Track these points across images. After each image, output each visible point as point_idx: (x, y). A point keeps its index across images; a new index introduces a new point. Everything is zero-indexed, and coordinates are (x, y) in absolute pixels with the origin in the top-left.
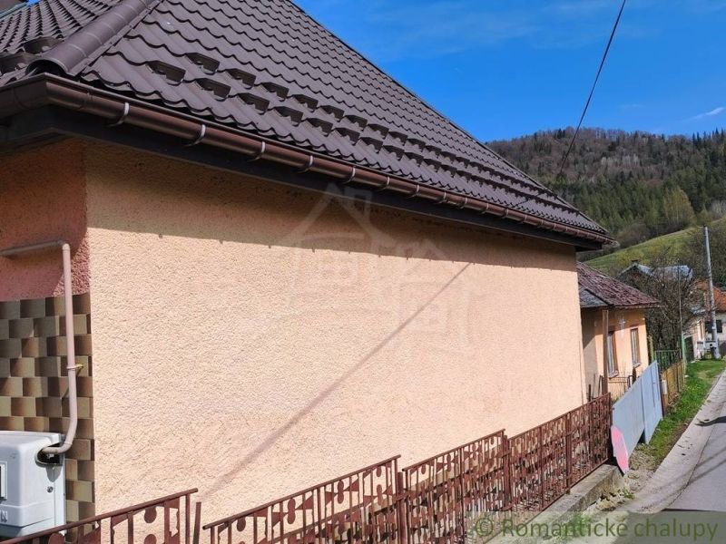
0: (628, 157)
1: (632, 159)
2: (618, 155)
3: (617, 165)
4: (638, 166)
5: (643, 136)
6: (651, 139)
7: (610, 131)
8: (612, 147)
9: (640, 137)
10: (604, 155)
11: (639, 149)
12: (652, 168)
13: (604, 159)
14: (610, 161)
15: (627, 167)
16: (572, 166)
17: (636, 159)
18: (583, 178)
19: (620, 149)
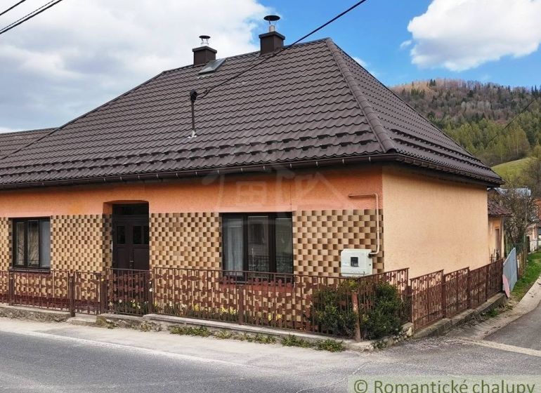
0: (482, 102)
1: (485, 104)
2: (474, 101)
3: (473, 108)
4: (490, 109)
5: (494, 87)
6: (500, 90)
7: (469, 82)
8: (471, 94)
9: (491, 87)
10: (464, 100)
11: (491, 96)
12: (500, 111)
13: (464, 103)
14: (468, 105)
15: (481, 109)
16: (440, 108)
17: (488, 104)
18: (447, 117)
19: (476, 95)
